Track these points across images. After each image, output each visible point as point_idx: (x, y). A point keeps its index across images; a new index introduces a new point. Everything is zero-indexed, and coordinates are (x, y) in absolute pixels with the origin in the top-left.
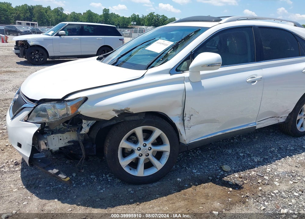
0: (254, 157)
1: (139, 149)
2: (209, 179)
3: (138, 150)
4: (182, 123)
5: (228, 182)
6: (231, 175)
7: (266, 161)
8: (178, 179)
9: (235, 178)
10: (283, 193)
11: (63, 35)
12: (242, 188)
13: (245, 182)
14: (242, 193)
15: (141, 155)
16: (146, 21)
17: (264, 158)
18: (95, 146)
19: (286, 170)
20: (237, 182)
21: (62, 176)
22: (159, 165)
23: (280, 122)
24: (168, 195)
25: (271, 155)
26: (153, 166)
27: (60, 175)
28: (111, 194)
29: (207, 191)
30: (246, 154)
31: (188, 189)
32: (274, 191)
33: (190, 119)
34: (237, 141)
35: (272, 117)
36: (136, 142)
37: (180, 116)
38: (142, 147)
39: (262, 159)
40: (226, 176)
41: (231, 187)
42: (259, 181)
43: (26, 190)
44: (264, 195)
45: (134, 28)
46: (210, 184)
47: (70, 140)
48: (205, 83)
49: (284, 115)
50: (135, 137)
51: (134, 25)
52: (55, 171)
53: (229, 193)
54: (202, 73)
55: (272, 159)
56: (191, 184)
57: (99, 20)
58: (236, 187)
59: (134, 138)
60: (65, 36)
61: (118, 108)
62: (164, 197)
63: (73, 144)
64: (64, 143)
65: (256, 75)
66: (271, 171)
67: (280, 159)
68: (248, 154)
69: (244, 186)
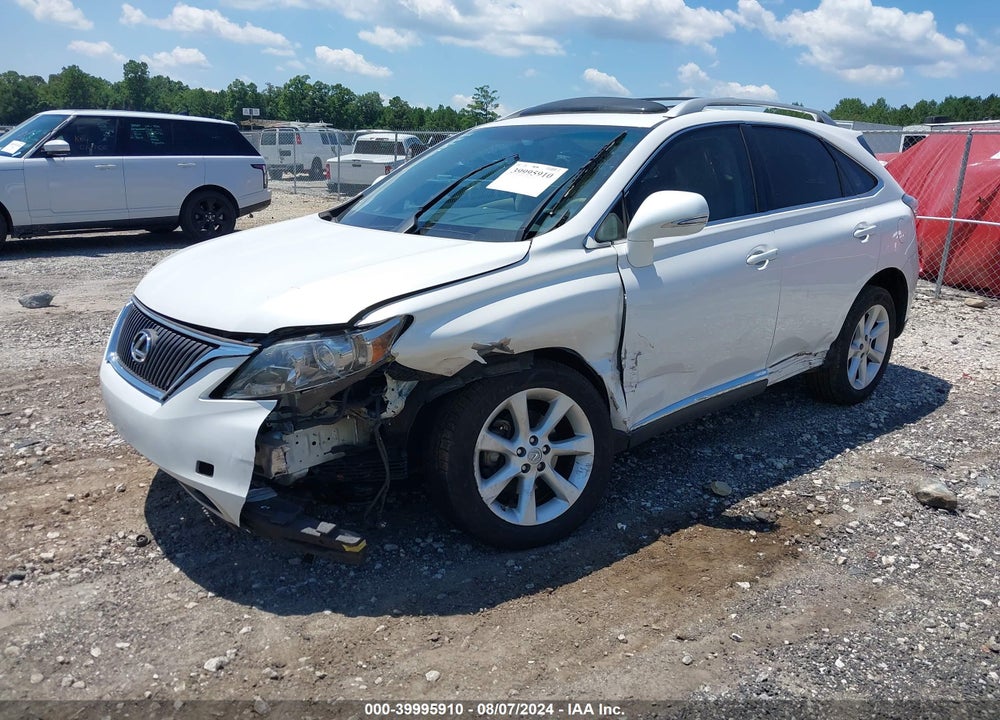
0: (772, 460)
1: (522, 452)
2: (691, 516)
3: (519, 455)
4: (618, 376)
5: (738, 518)
6: (740, 504)
7: (804, 464)
8: (620, 525)
9: (751, 506)
10: (871, 526)
11: (63, 152)
12: (778, 527)
13: (779, 512)
14: (782, 537)
15: (527, 468)
16: (281, 103)
17: (796, 459)
18: (404, 455)
19: (854, 479)
20: (762, 516)
21: (348, 539)
22: (570, 491)
23: (812, 366)
24: (612, 563)
25: (808, 451)
26: (555, 495)
27: (340, 538)
28: (468, 580)
29: (698, 542)
30: (750, 454)
31: (654, 545)
32: (850, 524)
33: (636, 363)
34: (711, 426)
35: (798, 355)
36: (510, 434)
37: (611, 357)
38: (528, 448)
39: (792, 462)
40: (729, 507)
41: (751, 529)
42: (808, 508)
43: (220, 601)
44: (831, 532)
45: (263, 128)
46: (700, 528)
47: (335, 444)
48: (664, 268)
49: (822, 349)
50: (507, 423)
51: (254, 117)
52: (326, 527)
53: (752, 541)
54: (658, 242)
55: (815, 458)
56: (657, 531)
57: (111, 100)
58: (761, 525)
59: (504, 425)
60: (66, 158)
61: (486, 342)
62: (606, 569)
63: (343, 454)
64: (321, 454)
65: (764, 246)
66: (825, 483)
67: (832, 456)
68: (755, 455)
69: (781, 521)
